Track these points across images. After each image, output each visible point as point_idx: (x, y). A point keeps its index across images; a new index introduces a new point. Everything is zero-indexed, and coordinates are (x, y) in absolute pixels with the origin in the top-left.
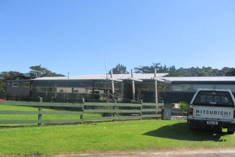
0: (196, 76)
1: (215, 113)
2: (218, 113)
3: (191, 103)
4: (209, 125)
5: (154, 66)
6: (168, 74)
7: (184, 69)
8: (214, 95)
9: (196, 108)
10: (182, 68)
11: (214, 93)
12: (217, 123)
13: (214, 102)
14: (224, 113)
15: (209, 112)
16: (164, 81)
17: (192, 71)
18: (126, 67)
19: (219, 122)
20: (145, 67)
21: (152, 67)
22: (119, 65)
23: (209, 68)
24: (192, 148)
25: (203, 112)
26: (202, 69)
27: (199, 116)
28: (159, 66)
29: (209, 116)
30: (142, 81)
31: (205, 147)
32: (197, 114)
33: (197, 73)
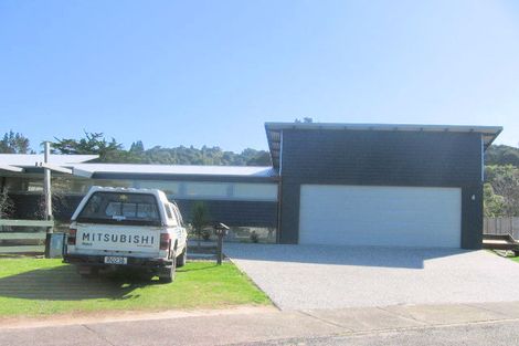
0: (187, 164)
1: (123, 239)
2: (127, 239)
3: (73, 218)
4: (108, 265)
5: (87, 141)
6: (98, 156)
7: (164, 150)
8: (122, 202)
9: (82, 229)
10: (158, 147)
11: (124, 197)
12: (125, 259)
13: (122, 215)
14: (140, 239)
15: (110, 238)
16: (70, 171)
17: (178, 154)
18: (27, 140)
19: (130, 259)
20: (68, 142)
21: (83, 141)
22: (12, 133)
23: (215, 150)
24: (43, 316)
25: (97, 237)
26: (202, 152)
27: (88, 247)
28: (99, 139)
29: (111, 246)
30: (20, 170)
31: (78, 313)
32: (86, 241)
33: (190, 158)
